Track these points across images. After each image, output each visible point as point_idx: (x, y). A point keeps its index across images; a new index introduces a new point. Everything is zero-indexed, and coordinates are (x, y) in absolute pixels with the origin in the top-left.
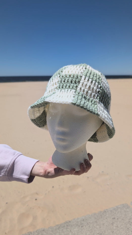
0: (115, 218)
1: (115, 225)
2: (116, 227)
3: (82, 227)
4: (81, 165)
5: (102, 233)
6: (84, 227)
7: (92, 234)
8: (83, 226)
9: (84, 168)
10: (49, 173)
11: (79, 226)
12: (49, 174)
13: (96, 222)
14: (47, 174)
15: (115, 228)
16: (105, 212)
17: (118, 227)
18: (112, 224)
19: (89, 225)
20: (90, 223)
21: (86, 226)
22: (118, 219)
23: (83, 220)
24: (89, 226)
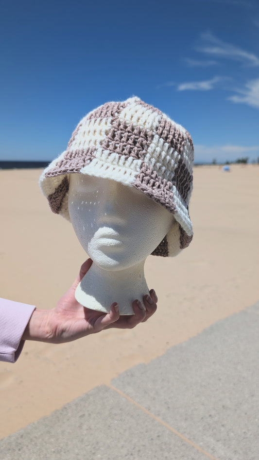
0: (84, 415)
1: (85, 427)
2: (87, 429)
3: (19, 450)
4: (135, 304)
5: (61, 450)
6: (25, 448)
7: (42, 457)
8: (22, 448)
9: (141, 309)
10: (63, 331)
11: (14, 450)
12: (65, 335)
13: (49, 432)
14: (58, 334)
15: (85, 432)
16: (66, 408)
17: (91, 429)
18: (80, 427)
19: (33, 443)
20: (36, 437)
21: (27, 446)
22: (90, 415)
23: (22, 436)
24: (36, 444)
